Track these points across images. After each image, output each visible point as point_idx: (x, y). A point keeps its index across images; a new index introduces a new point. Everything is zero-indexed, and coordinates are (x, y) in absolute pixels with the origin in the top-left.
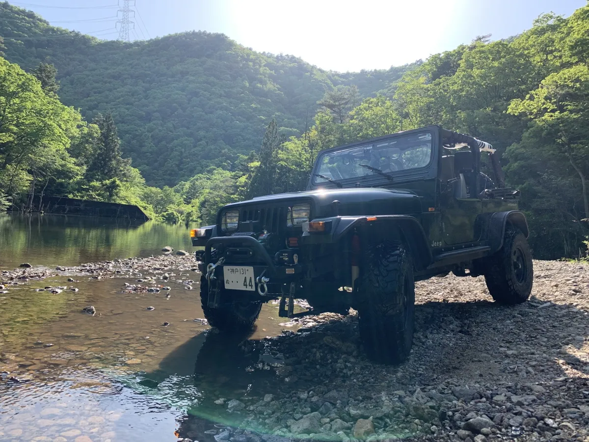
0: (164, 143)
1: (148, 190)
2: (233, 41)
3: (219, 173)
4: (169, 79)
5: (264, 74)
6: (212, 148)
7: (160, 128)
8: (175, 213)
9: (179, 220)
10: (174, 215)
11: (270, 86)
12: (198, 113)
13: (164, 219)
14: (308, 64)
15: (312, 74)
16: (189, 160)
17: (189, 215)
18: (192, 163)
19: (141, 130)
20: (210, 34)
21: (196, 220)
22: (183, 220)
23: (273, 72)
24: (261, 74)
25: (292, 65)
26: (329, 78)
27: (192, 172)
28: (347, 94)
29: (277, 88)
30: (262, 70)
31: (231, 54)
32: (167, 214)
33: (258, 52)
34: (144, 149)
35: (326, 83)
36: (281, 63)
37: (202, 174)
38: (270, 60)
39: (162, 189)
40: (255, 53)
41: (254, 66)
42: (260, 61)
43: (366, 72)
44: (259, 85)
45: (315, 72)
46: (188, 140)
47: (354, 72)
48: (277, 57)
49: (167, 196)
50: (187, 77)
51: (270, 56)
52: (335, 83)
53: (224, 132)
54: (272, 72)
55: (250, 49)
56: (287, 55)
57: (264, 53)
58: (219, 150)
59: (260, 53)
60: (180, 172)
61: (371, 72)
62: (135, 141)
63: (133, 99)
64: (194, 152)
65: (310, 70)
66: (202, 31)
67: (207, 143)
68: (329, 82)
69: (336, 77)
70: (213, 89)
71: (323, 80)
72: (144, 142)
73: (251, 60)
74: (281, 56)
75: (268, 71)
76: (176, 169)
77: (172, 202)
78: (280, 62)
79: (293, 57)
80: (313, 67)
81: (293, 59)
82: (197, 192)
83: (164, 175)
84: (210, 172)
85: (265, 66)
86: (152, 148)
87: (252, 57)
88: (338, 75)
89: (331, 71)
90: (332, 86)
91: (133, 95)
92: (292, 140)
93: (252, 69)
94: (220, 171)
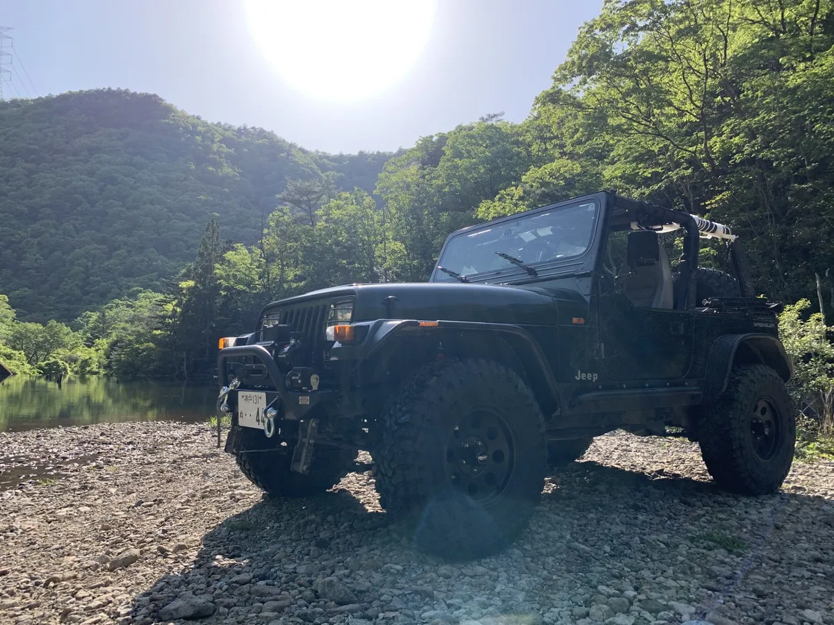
0: (58, 253)
1: (23, 326)
2: (171, 105)
3: (146, 298)
4: (70, 158)
5: (219, 153)
6: (137, 260)
7: (53, 231)
8: (60, 362)
9: (66, 373)
10: (59, 366)
11: (227, 170)
12: (115, 209)
13: (40, 373)
14: (284, 141)
15: (289, 155)
16: (99, 278)
17: (86, 363)
18: (104, 284)
19: (19, 235)
20: (135, 94)
21: (97, 370)
22: (76, 373)
23: (232, 151)
24: (214, 154)
25: (260, 141)
26: (315, 161)
27: (104, 297)
28: (318, 186)
29: (238, 173)
30: (215, 147)
31: (169, 124)
32: (47, 365)
33: (209, 122)
34: (24, 263)
35: (310, 168)
36: (243, 139)
37: (120, 299)
38: (228, 134)
39: (44, 325)
40: (205, 124)
41: (203, 141)
42: (213, 134)
43: (366, 154)
44: (211, 168)
45: (294, 152)
46: (98, 249)
47: (350, 154)
48: (239, 130)
49: (54, 335)
50: (97, 155)
51: (229, 129)
52: (324, 168)
53: (156, 236)
54: (230, 150)
55: (198, 118)
56: (253, 128)
57: (219, 123)
58: (147, 262)
59: (213, 123)
60: (85, 297)
61: (372, 154)
62: (9, 251)
63: (8, 187)
64: (107, 266)
65: (287, 148)
66: (123, 89)
67: (129, 252)
68: (314, 166)
69: (326, 161)
70: (140, 174)
71: (305, 164)
72: (25, 253)
73: (199, 133)
74: (245, 129)
75: (225, 149)
76: (78, 292)
77: (62, 345)
78: (243, 137)
79: (262, 131)
80: (292, 146)
81: (261, 134)
82: (107, 328)
83: (58, 302)
84: (134, 296)
85: (219, 141)
86: (39, 261)
87: (199, 128)
88: (327, 157)
89: (317, 152)
90: (320, 172)
91: (7, 181)
92: (237, 249)
93: (200, 145)
94: (149, 293)
